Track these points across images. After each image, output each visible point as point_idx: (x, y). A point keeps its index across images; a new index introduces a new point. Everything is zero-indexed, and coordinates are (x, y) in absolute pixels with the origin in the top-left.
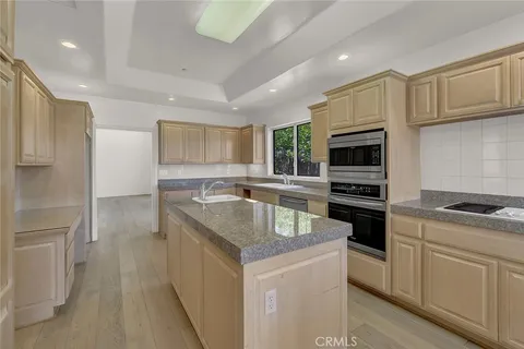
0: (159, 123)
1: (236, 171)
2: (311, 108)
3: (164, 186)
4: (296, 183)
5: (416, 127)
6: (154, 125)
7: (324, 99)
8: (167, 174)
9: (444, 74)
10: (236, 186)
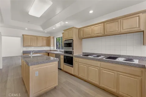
0: (23, 35)
1: (46, 48)
2: (62, 33)
3: (24, 53)
4: (61, 51)
5: (81, 39)
6: (21, 35)
7: (63, 32)
8: (25, 49)
9: (84, 29)
10: (46, 52)
